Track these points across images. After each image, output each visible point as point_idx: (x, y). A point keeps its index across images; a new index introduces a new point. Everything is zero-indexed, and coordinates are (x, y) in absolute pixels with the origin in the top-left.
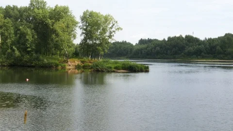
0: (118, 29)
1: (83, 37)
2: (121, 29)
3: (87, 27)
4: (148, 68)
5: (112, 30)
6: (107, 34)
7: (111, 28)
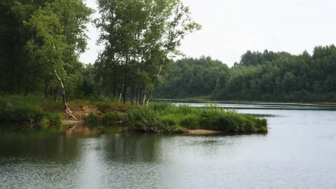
0: (191, 26)
1: (102, 47)
2: (199, 27)
3: (113, 21)
4: (264, 123)
5: (175, 30)
6: (164, 39)
7: (173, 24)
